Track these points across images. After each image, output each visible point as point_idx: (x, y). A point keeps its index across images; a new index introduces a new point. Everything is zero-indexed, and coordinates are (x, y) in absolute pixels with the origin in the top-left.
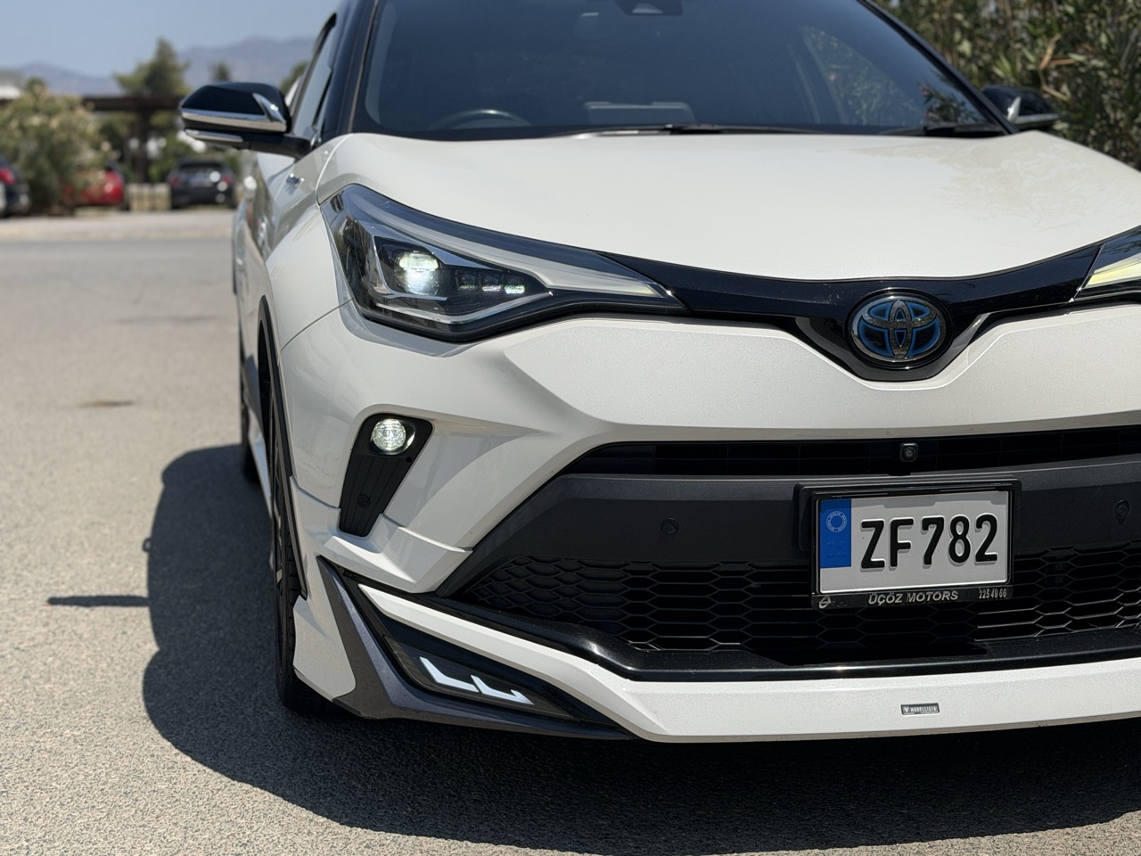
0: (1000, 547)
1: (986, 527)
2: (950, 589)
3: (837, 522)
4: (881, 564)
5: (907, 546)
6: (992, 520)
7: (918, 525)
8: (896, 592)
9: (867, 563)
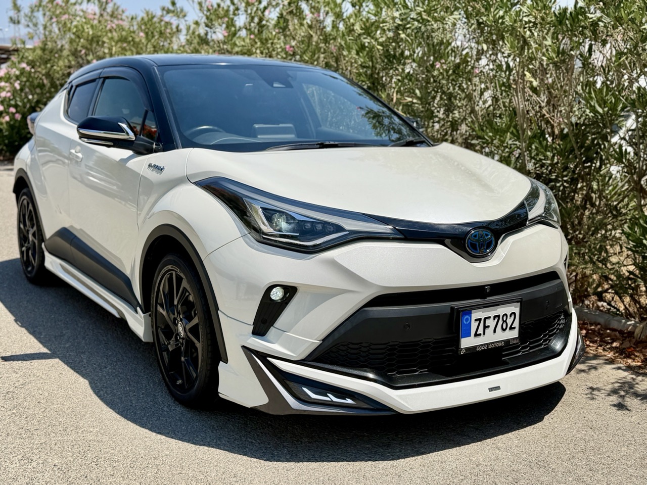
0: (516, 324)
1: (513, 317)
2: (501, 341)
3: (467, 320)
4: (480, 335)
5: (488, 327)
6: (514, 313)
7: (492, 318)
8: (485, 344)
9: (476, 335)
